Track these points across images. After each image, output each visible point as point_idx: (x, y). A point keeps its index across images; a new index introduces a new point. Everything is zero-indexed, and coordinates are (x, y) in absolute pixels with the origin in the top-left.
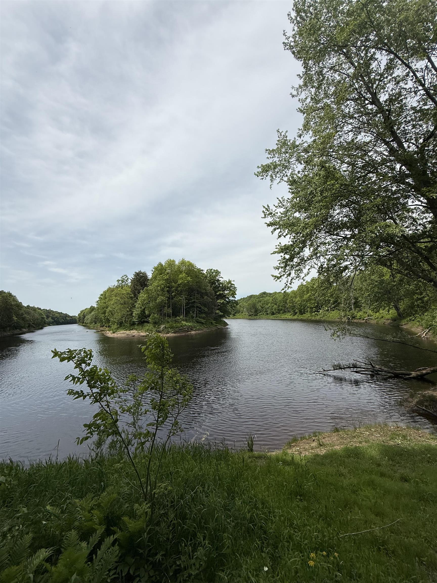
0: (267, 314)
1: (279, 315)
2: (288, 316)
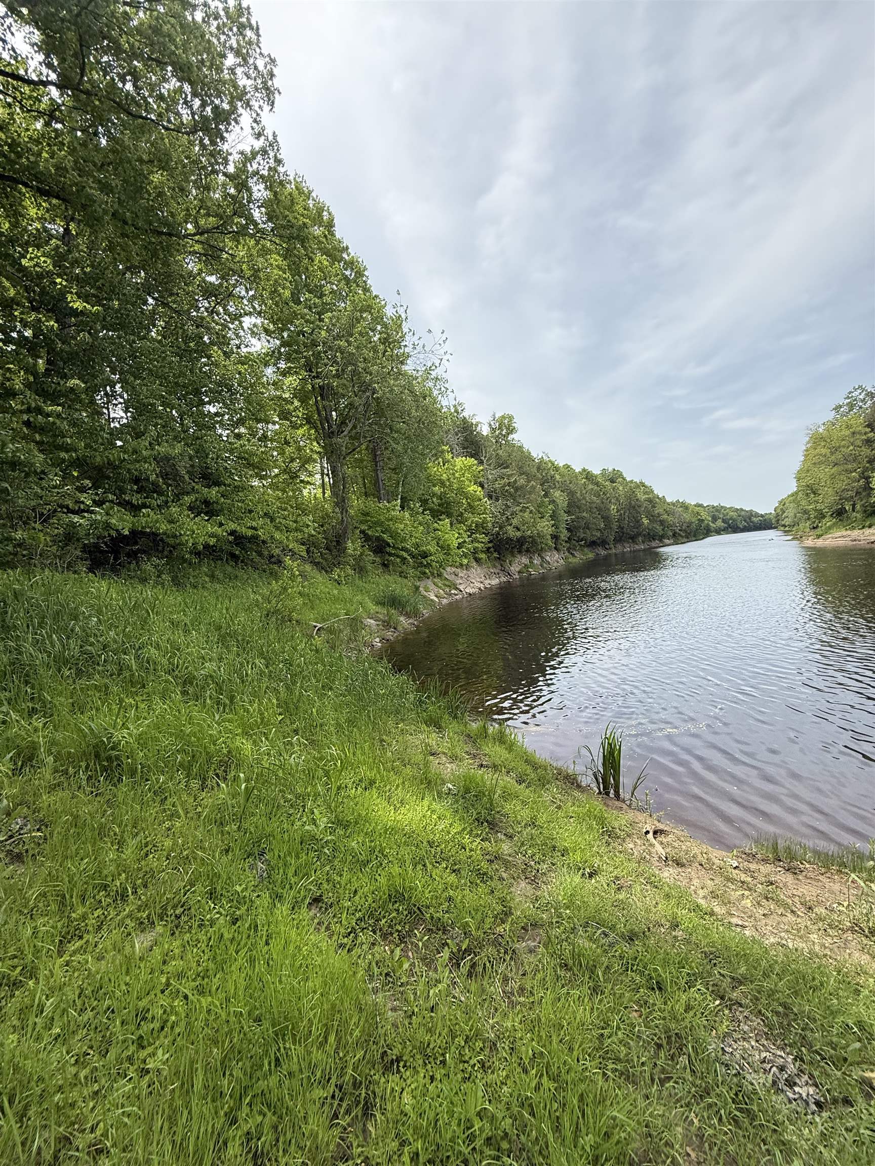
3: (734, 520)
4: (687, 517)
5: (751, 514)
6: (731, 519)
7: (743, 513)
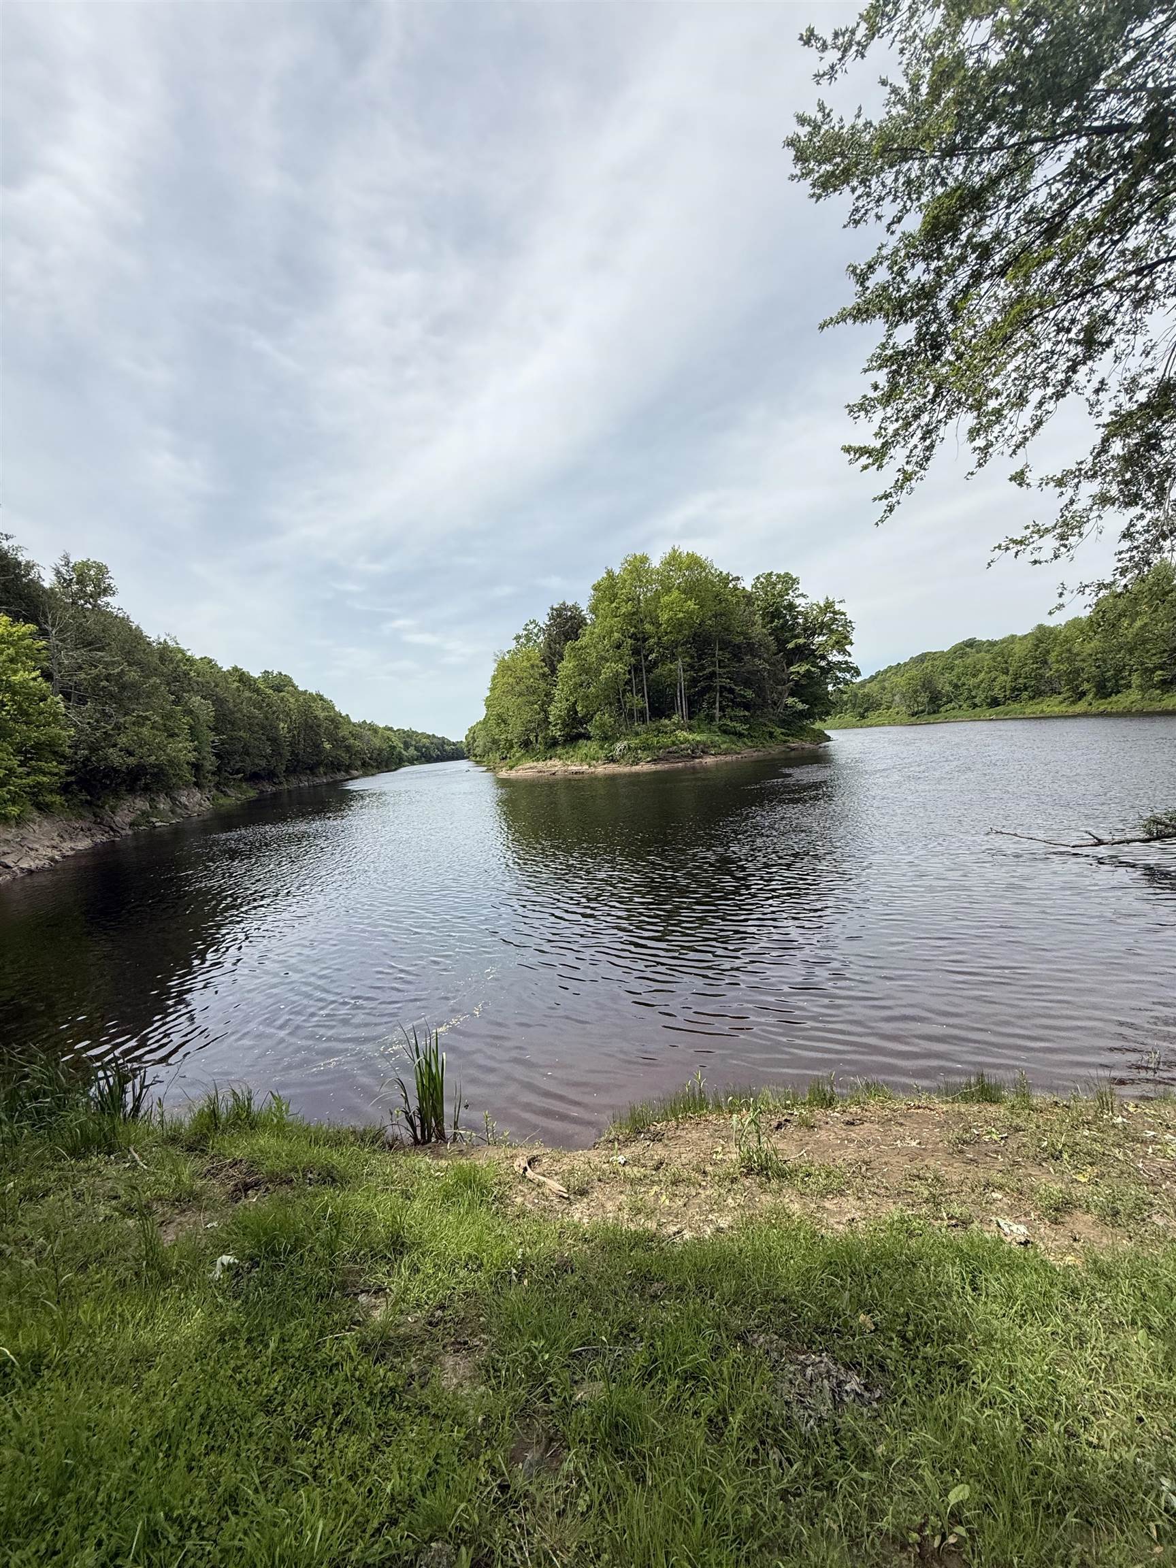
0: (975, 706)
1: (1017, 706)
2: (1051, 705)
3: (427, 748)
4: (377, 742)
5: (444, 741)
6: (424, 746)
7: (435, 741)
